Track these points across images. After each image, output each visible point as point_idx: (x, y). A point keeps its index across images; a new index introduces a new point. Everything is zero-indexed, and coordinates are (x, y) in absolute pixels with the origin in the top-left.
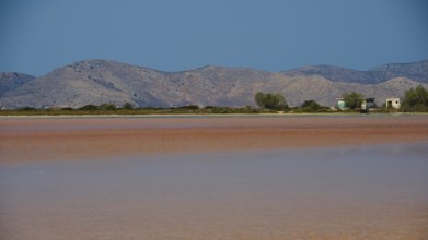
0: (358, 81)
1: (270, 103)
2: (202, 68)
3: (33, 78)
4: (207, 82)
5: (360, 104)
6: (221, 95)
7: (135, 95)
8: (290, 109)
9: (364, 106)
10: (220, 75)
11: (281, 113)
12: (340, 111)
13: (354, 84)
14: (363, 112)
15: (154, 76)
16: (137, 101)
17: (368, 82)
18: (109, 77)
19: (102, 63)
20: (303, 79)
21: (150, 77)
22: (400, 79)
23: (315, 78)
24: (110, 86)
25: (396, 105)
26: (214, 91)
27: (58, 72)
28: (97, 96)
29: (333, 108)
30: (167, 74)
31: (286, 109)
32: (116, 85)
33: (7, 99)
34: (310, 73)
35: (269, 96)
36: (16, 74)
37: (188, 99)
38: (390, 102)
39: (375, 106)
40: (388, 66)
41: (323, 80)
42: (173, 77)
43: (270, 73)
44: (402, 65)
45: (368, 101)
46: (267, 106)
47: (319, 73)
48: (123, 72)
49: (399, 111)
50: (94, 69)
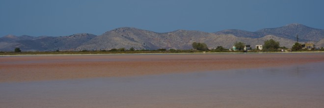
0: (250, 37)
1: (200, 48)
2: (176, 31)
3: (96, 36)
4: (178, 38)
5: (243, 48)
6: (185, 43)
7: (144, 44)
8: (210, 50)
9: (245, 49)
10: (184, 34)
11: (204, 52)
12: (233, 51)
13: (248, 38)
14: (245, 51)
15: (153, 35)
16: (145, 47)
17: (255, 38)
18: (132, 36)
19: (129, 29)
20: (224, 36)
21: (151, 36)
22: (270, 36)
23: (230, 35)
24: (132, 40)
25: (260, 48)
26: (182, 42)
27: (108, 33)
28: (126, 44)
29: (230, 50)
30: (159, 34)
31: (207, 50)
32: (135, 39)
33: (84, 46)
34: (227, 33)
35: (199, 44)
36: (88, 34)
37: (169, 46)
38: (258, 47)
39: (251, 49)
40: (265, 29)
41: (233, 36)
42: (162, 35)
43: (208, 34)
44: (271, 29)
45: (247, 46)
46: (198, 49)
47: (231, 33)
48: (138, 33)
49: (261, 51)
50: (125, 32)
